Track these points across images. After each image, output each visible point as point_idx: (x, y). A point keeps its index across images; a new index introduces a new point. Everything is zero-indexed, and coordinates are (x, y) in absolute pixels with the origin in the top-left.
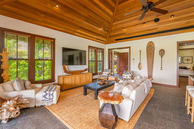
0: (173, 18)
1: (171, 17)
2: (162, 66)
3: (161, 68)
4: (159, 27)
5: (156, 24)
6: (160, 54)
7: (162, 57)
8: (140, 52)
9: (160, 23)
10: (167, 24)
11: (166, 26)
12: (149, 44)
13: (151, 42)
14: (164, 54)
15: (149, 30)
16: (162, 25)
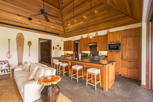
0: (39, 23)
1: (39, 22)
2: (29, 54)
3: (29, 55)
4: (29, 25)
5: (28, 21)
6: (28, 45)
7: (30, 47)
8: (9, 41)
9: (31, 22)
10: (35, 24)
11: (34, 26)
12: (19, 35)
13: (21, 34)
14: (31, 45)
15: (21, 23)
16: (32, 24)
